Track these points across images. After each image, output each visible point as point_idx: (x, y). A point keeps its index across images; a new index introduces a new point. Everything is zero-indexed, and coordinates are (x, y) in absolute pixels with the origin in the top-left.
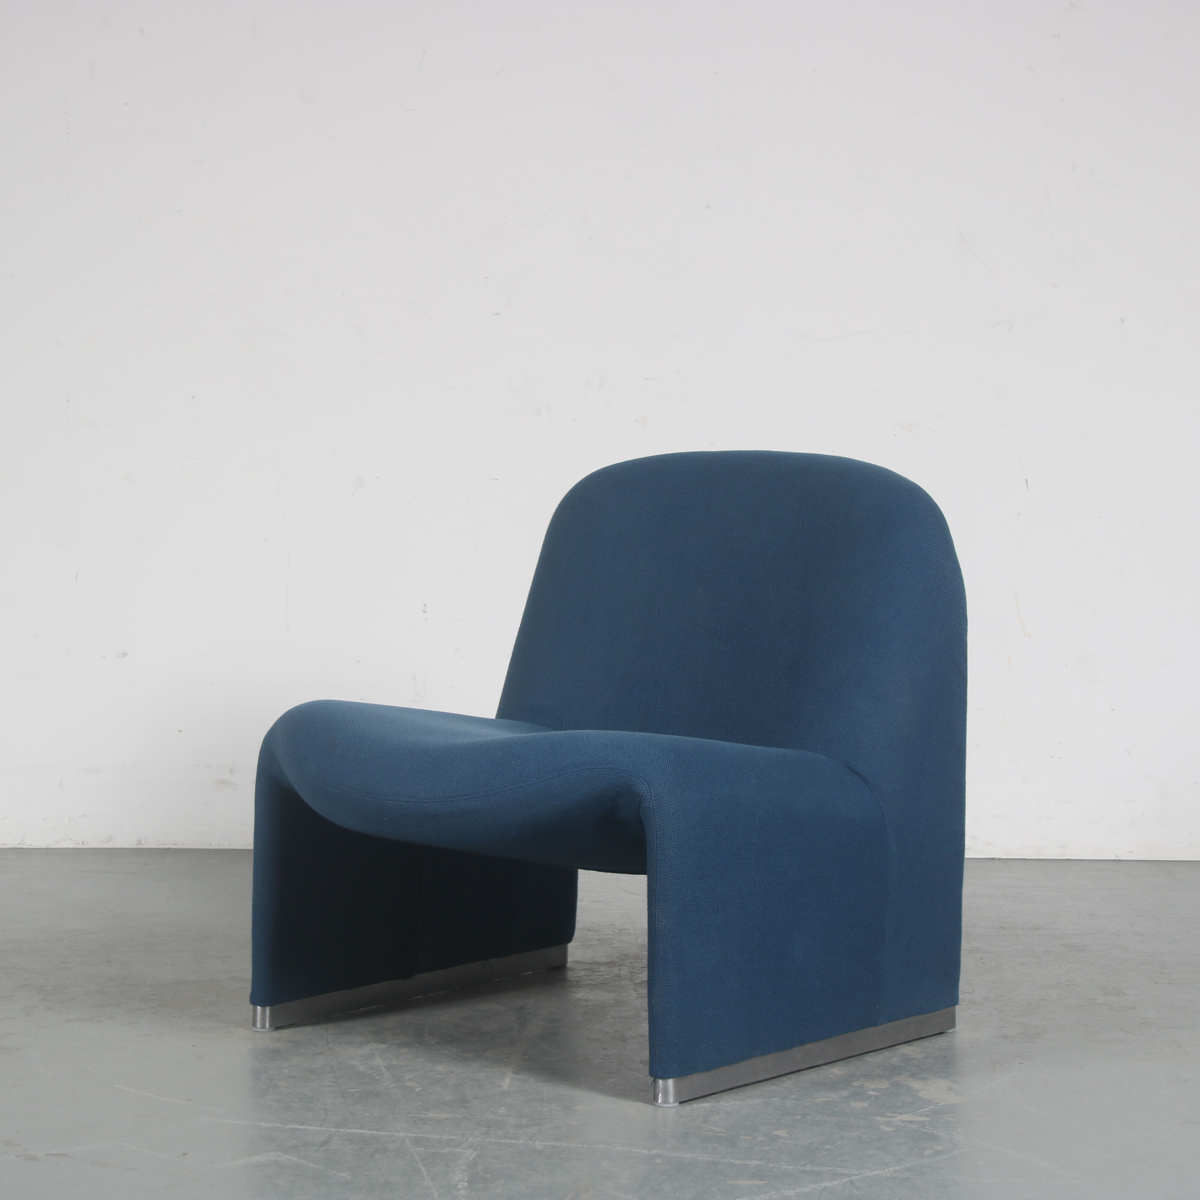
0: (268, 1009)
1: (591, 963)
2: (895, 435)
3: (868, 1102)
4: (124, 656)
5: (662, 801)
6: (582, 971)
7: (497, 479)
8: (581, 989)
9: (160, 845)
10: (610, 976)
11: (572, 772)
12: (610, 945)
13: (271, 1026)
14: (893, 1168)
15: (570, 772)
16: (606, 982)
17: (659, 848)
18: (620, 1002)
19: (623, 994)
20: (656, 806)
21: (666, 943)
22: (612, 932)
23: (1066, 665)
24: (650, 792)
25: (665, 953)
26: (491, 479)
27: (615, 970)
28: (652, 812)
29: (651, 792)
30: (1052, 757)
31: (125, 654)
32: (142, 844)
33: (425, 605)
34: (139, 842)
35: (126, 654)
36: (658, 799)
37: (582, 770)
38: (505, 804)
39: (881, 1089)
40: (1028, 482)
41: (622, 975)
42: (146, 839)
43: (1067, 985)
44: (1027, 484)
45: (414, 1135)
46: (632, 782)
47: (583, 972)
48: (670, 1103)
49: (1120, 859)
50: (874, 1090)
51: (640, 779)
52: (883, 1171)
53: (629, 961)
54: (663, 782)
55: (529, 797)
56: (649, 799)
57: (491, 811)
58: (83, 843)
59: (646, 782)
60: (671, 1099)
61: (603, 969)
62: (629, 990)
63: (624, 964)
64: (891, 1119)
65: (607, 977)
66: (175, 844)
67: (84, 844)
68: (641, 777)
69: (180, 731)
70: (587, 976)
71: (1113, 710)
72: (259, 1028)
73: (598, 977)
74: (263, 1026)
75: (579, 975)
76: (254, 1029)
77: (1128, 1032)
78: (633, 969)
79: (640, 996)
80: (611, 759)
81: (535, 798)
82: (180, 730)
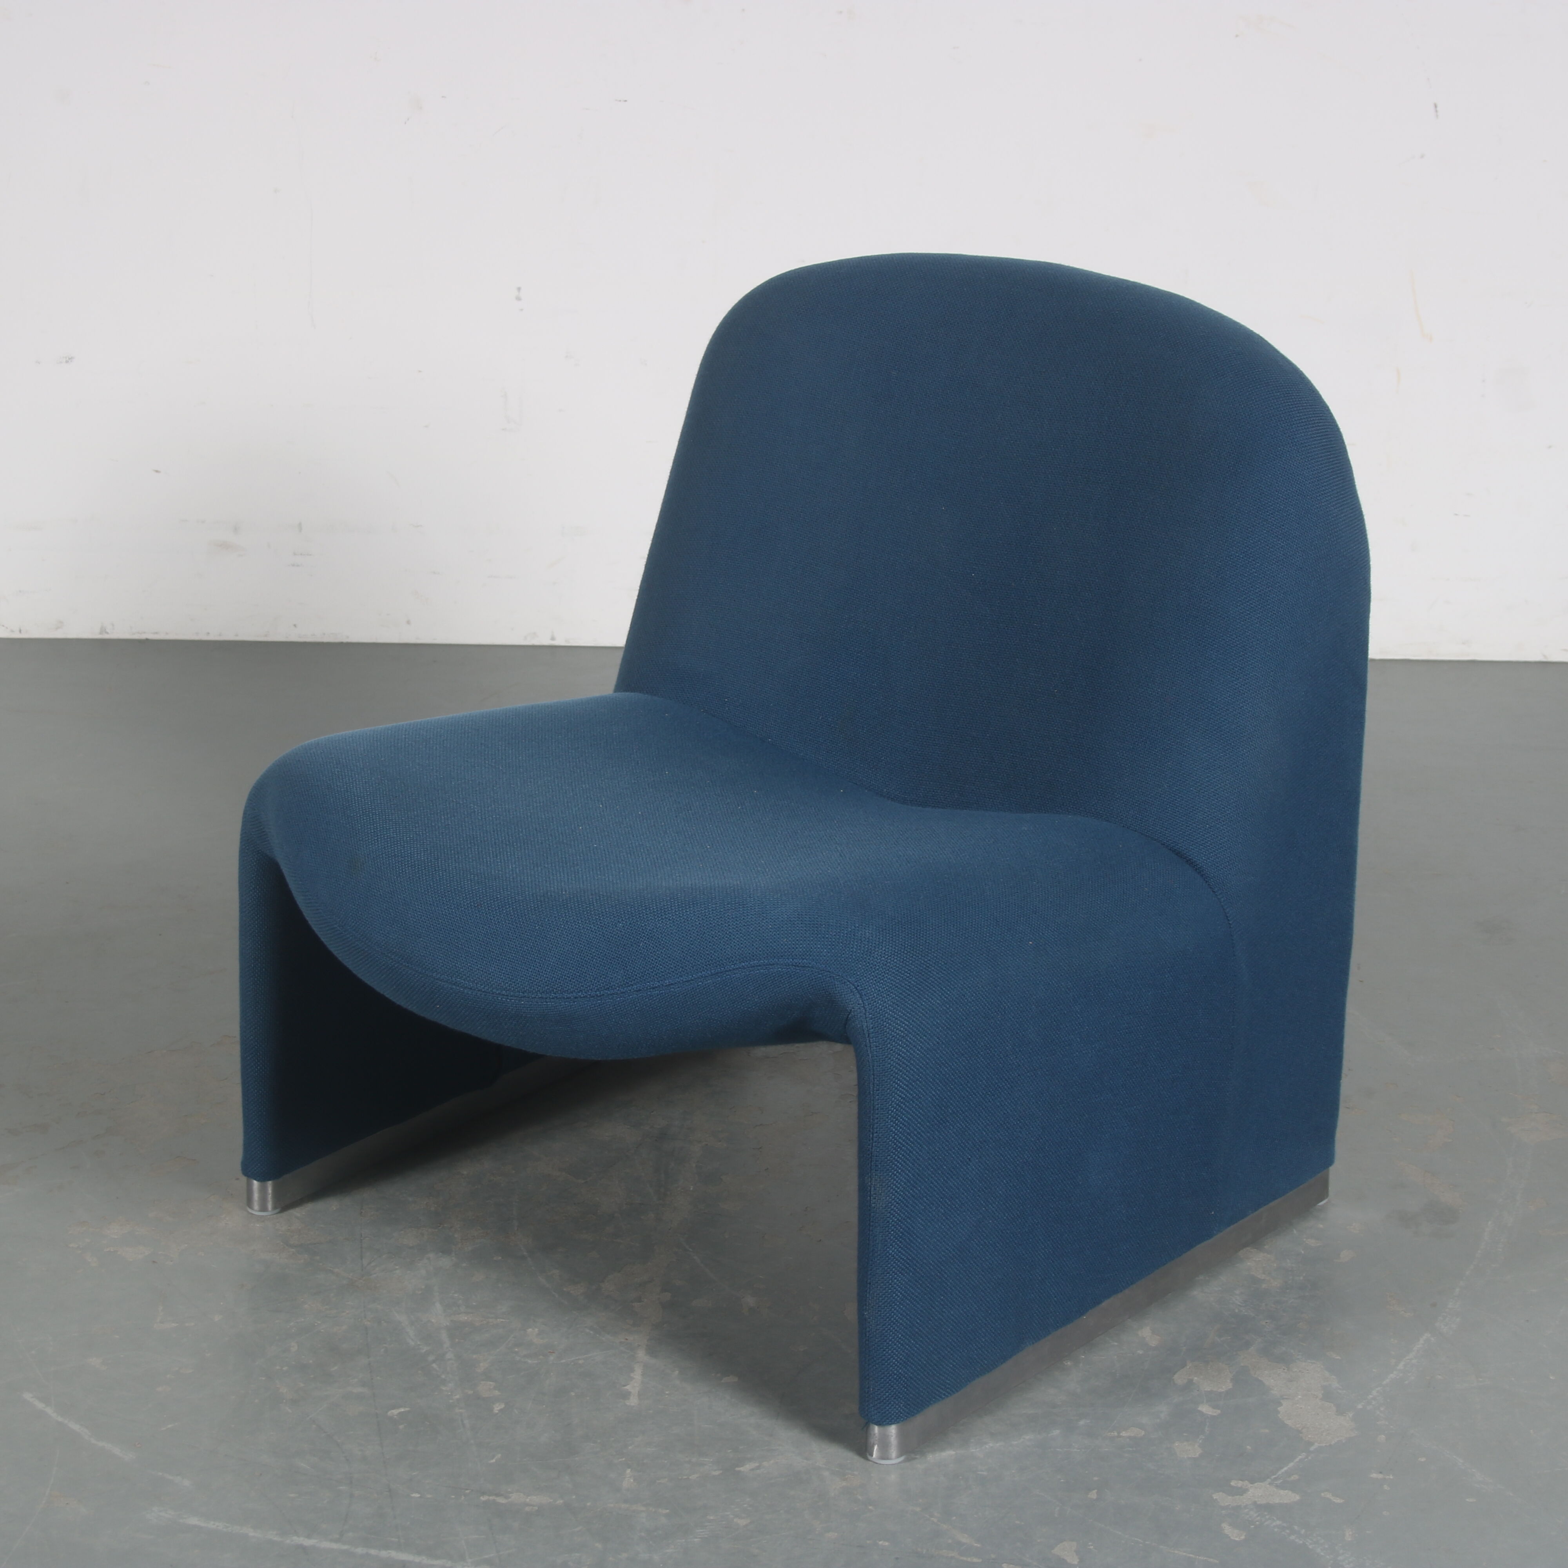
0: (270, 1184)
3: (1201, 1441)
4: (68, 362)
5: (882, 1020)
7: (626, 101)
9: (134, 634)
11: (737, 969)
13: (274, 1208)
15: (734, 969)
17: (877, 1091)
20: (872, 1028)
21: (888, 1231)
24: (863, 1007)
25: (886, 1246)
26: (616, 100)
28: (867, 1036)
29: (866, 1007)
31: (69, 359)
32: (107, 633)
33: (519, 289)
34: (103, 631)
35: (71, 359)
36: (877, 1017)
37: (754, 967)
38: (628, 1012)
39: (1220, 1396)
40: (1438, 109)
42: (113, 625)
44: (1436, 111)
46: (834, 989)
48: (891, 1459)
49: (1550, 660)
50: (1209, 1399)
51: (847, 985)
54: (884, 988)
55: (667, 1004)
56: (861, 1016)
57: (606, 1020)
58: (20, 631)
59: (857, 989)
60: (894, 1452)
64: (1239, 1500)
66: (157, 633)
67: (22, 632)
68: (849, 981)
69: (157, 471)
72: (256, 1211)
74: (263, 1208)
76: (250, 1211)
80: (801, 950)
81: (677, 1006)
82: (156, 469)
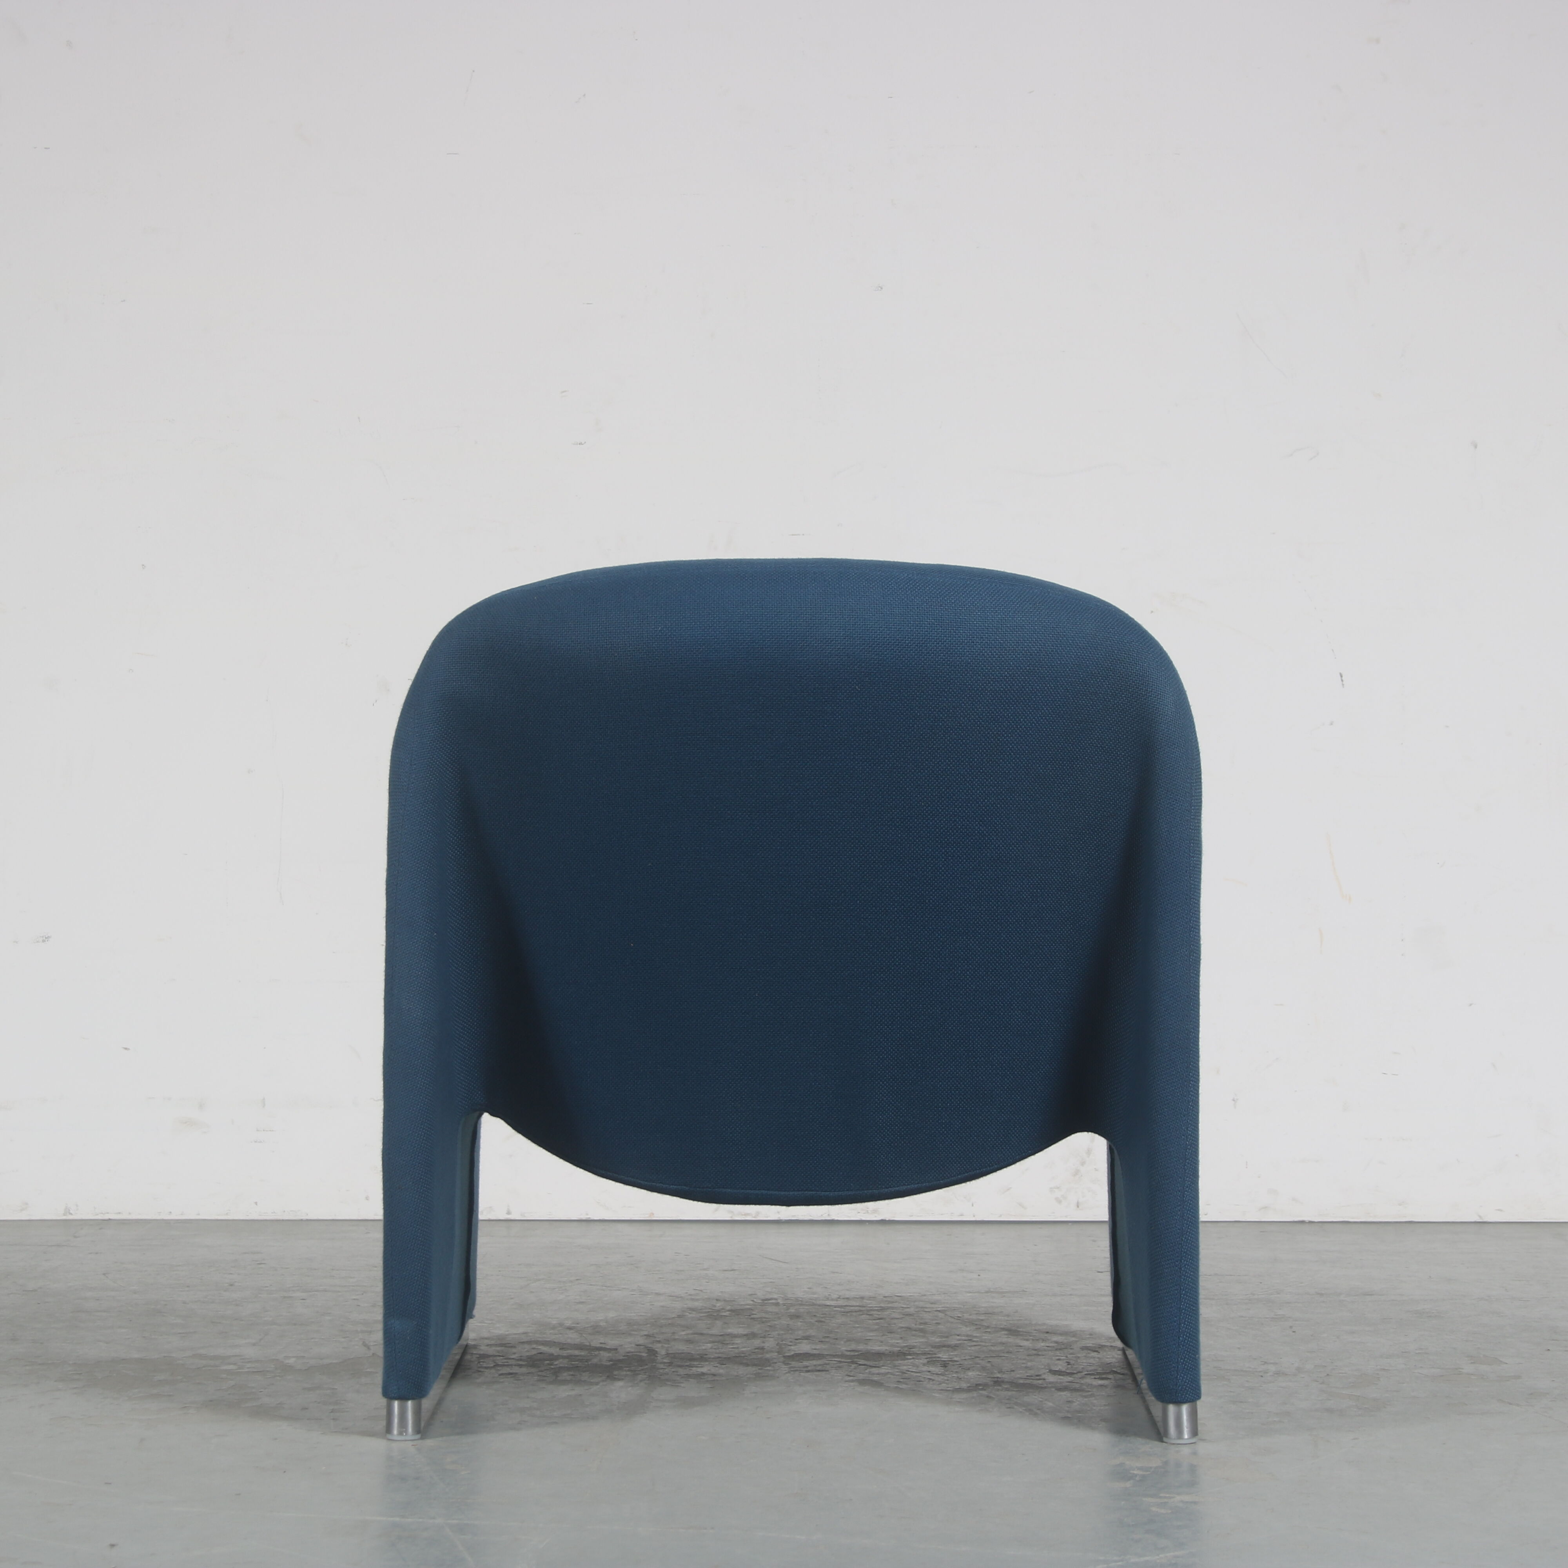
1: (721, 1335)
2: (1152, 612)
3: (1132, 1481)
4: (45, 941)
6: (707, 1343)
8: (707, 1363)
9: (97, 1215)
10: (749, 1349)
12: (750, 1316)
14: (1172, 1554)
16: (743, 1355)
19: (768, 1368)
22: (751, 1302)
23: (1403, 940)
27: (757, 1342)
30: (1384, 1074)
31: (46, 938)
32: (71, 1214)
34: (67, 1211)
35: (48, 938)
39: (1151, 1468)
40: (1343, 678)
41: (765, 1347)
42: (77, 1206)
43: (1417, 1353)
44: (1342, 681)
45: (455, 1522)
47: (708, 1345)
49: (1485, 1220)
50: (1139, 1469)
52: (1158, 1557)
53: (777, 1332)
61: (739, 1342)
62: (776, 1363)
63: (769, 1336)
64: (1166, 1500)
65: (743, 1349)
69: (126, 1049)
70: (715, 1349)
71: (1471, 1005)
73: (731, 1350)
75: (704, 1348)
77: (1510, 1404)
78: (782, 1341)
79: (792, 1369)
82: (125, 1047)
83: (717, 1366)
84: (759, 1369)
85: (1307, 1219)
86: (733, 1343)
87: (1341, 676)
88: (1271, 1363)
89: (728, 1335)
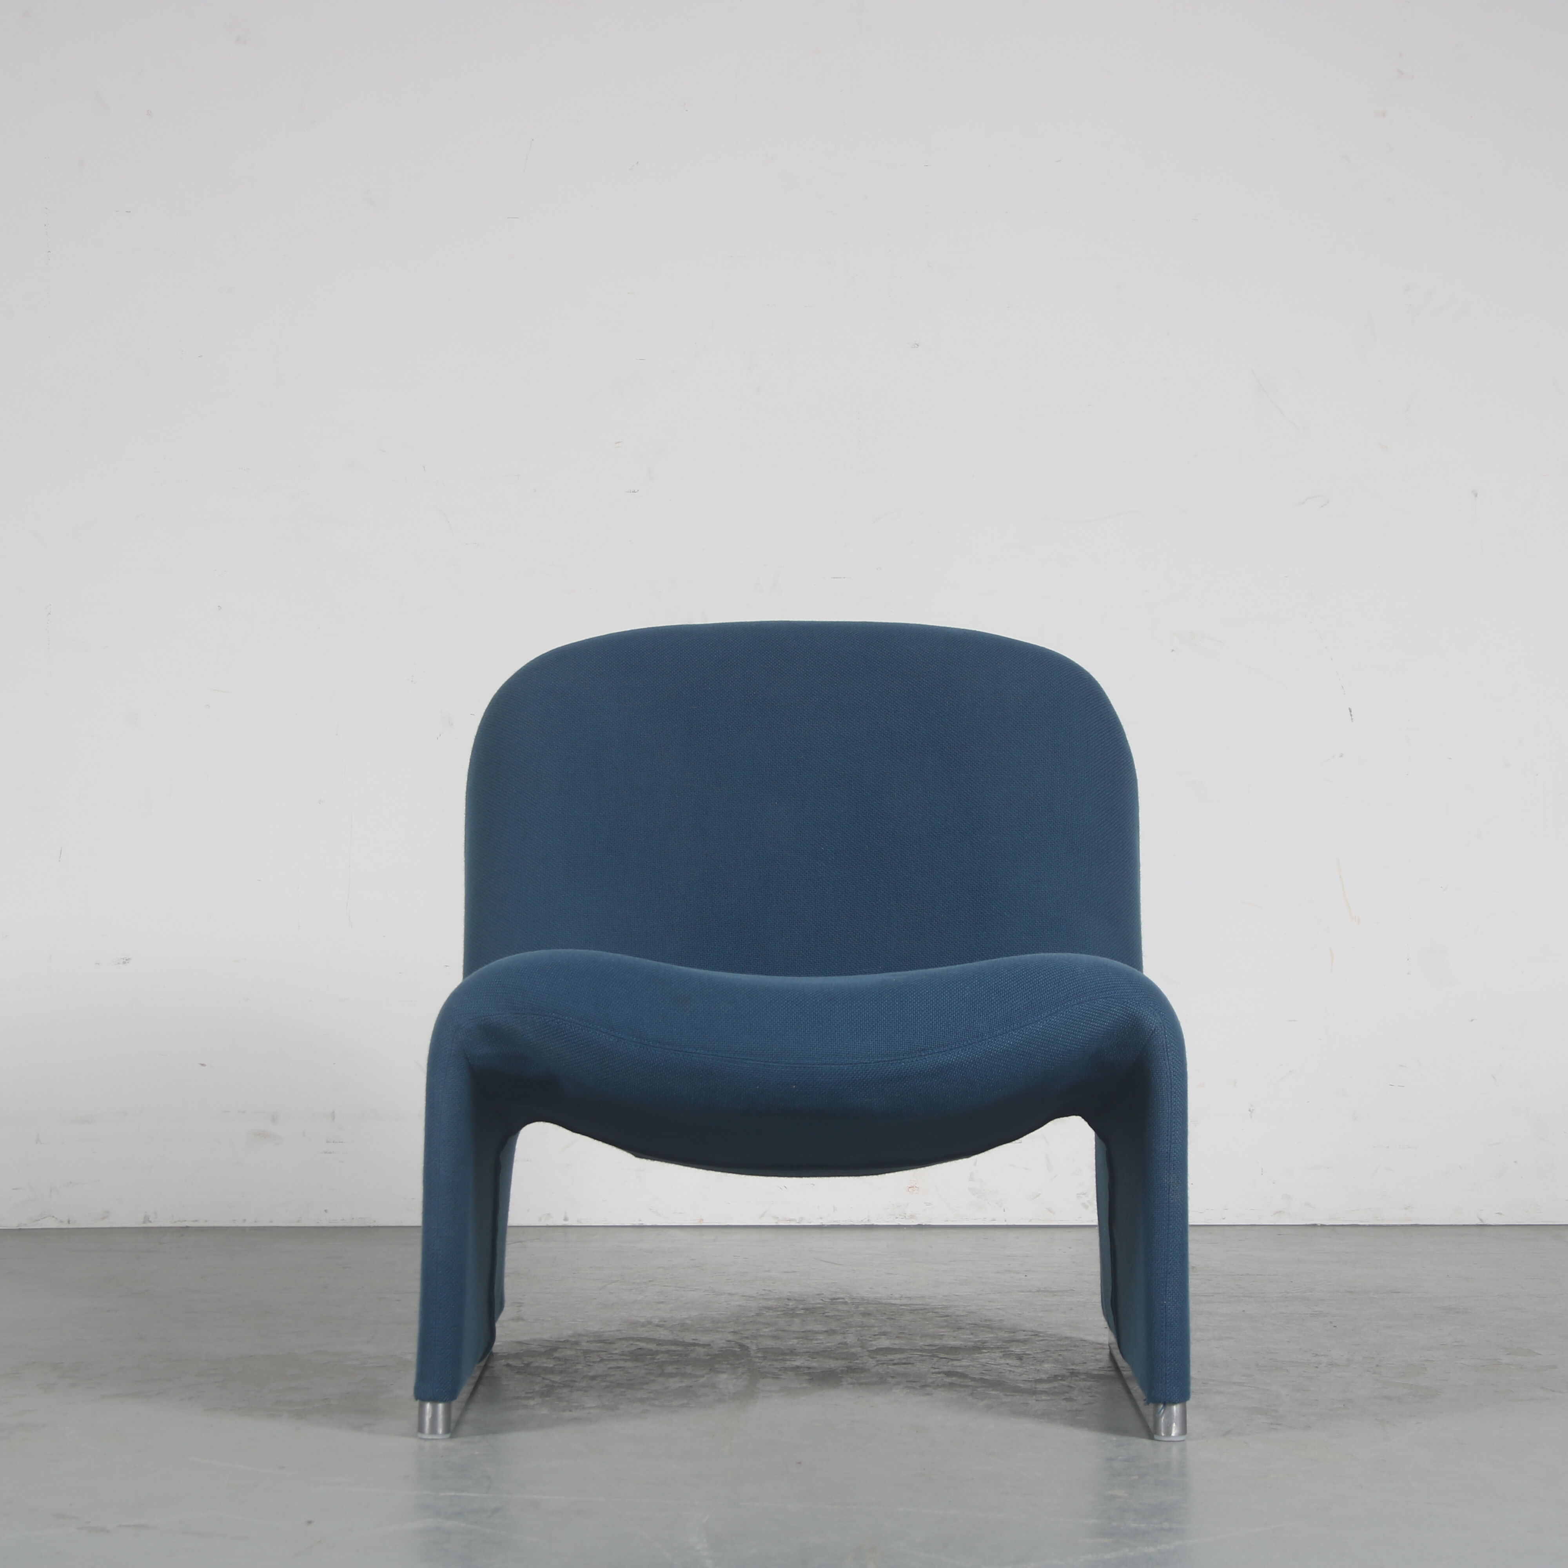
1: (803, 1332)
2: (1173, 650)
4: (125, 963)
6: (793, 1339)
8: (798, 1357)
9: (175, 1222)
11: (1073, 1005)
12: (823, 1314)
15: (1071, 1006)
18: (855, 1369)
20: (1170, 1043)
23: (1408, 960)
24: (1163, 1025)
27: (838, 1338)
28: (1165, 1050)
29: (1165, 1025)
30: (1391, 1085)
31: (126, 960)
34: (147, 1219)
35: (128, 960)
37: (1084, 1002)
40: (1352, 713)
41: (848, 1343)
42: (156, 1214)
43: (1454, 1346)
49: (1485, 1223)
51: (1149, 1009)
53: (854, 1329)
56: (1162, 1034)
57: (977, 1065)
59: (1157, 1011)
61: (822, 1338)
63: (848, 1332)
65: (828, 1345)
66: (196, 1221)
67: (70, 1222)
68: (1150, 1005)
69: (202, 1065)
70: (801, 1344)
72: (428, 1435)
73: (816, 1345)
74: (434, 1432)
75: (790, 1343)
77: (1553, 1391)
78: (862, 1337)
80: (1111, 985)
82: (202, 1063)
83: (808, 1360)
84: (849, 1362)
85: (1319, 1223)
86: (817, 1339)
87: (1351, 711)
88: (1322, 1355)
89: (809, 1331)
